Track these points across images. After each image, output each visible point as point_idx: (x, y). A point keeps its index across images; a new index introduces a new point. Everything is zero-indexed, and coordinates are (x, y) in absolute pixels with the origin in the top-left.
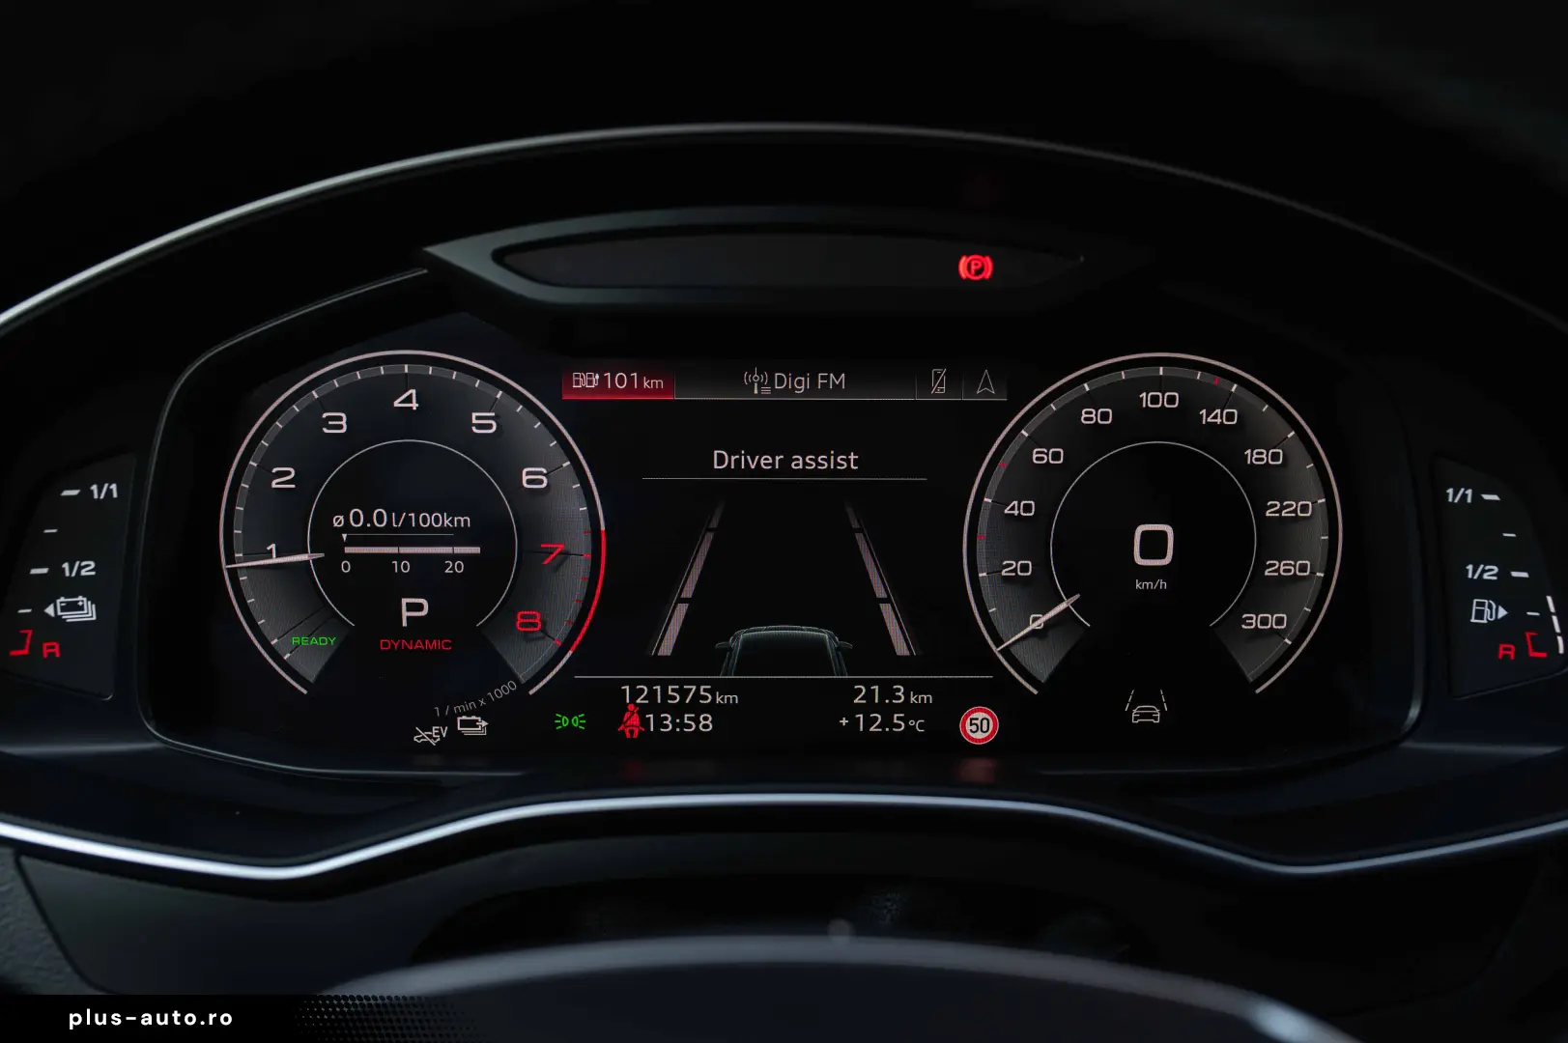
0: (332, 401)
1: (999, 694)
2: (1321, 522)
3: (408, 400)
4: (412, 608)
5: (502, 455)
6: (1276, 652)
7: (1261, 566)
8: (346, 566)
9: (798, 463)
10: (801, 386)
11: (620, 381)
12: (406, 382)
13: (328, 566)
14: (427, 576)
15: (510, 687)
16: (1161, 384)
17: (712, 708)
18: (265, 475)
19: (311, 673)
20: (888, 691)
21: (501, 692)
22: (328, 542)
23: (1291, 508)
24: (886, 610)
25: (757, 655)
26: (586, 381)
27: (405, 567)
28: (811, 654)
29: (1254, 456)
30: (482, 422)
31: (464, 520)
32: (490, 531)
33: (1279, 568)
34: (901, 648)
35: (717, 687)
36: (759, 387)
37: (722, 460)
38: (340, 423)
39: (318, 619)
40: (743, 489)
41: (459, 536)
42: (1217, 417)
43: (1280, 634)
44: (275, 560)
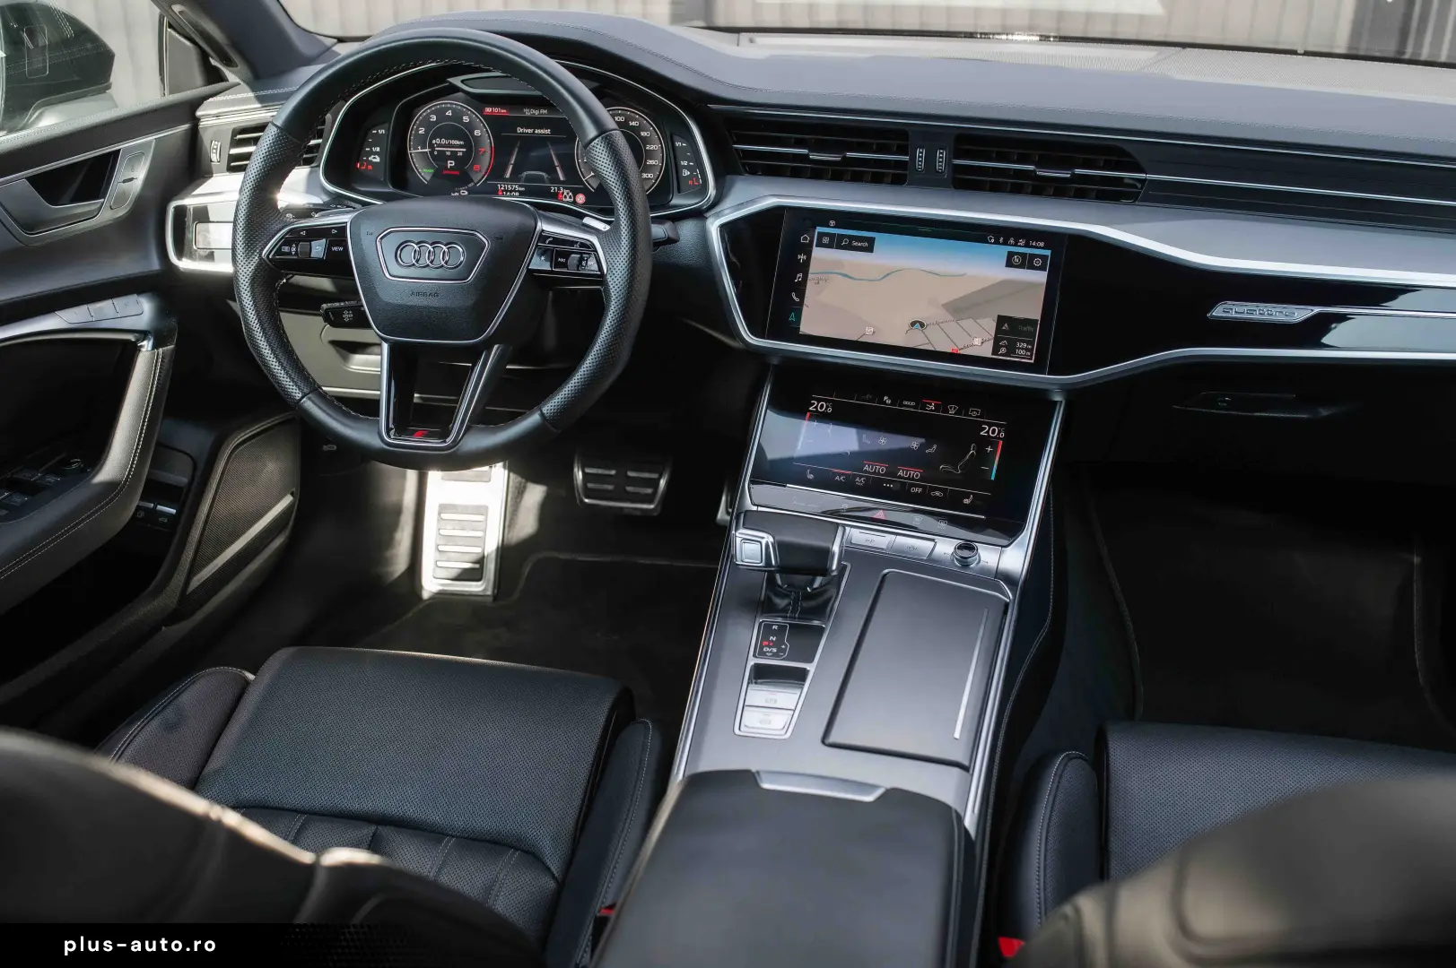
0: (432, 113)
1: (585, 191)
2: (660, 150)
3: (449, 113)
4: (451, 164)
5: (470, 127)
6: (651, 184)
7: (646, 161)
8: (436, 153)
9: (536, 132)
10: (537, 112)
11: (496, 110)
12: (449, 109)
13: (432, 153)
14: (454, 156)
15: (472, 184)
16: (619, 115)
17: (518, 191)
18: (417, 130)
19: (428, 178)
20: (559, 189)
21: (470, 185)
22: (431, 146)
23: (652, 147)
24: (558, 169)
25: (528, 179)
26: (488, 110)
27: (448, 153)
28: (540, 179)
29: (642, 134)
30: (466, 119)
31: (462, 143)
32: (468, 145)
33: (650, 162)
34: (562, 178)
35: (520, 186)
36: (528, 112)
37: (520, 130)
38: (434, 118)
39: (430, 165)
40: (524, 138)
41: (461, 146)
42: (633, 124)
43: (652, 179)
44: (420, 151)
